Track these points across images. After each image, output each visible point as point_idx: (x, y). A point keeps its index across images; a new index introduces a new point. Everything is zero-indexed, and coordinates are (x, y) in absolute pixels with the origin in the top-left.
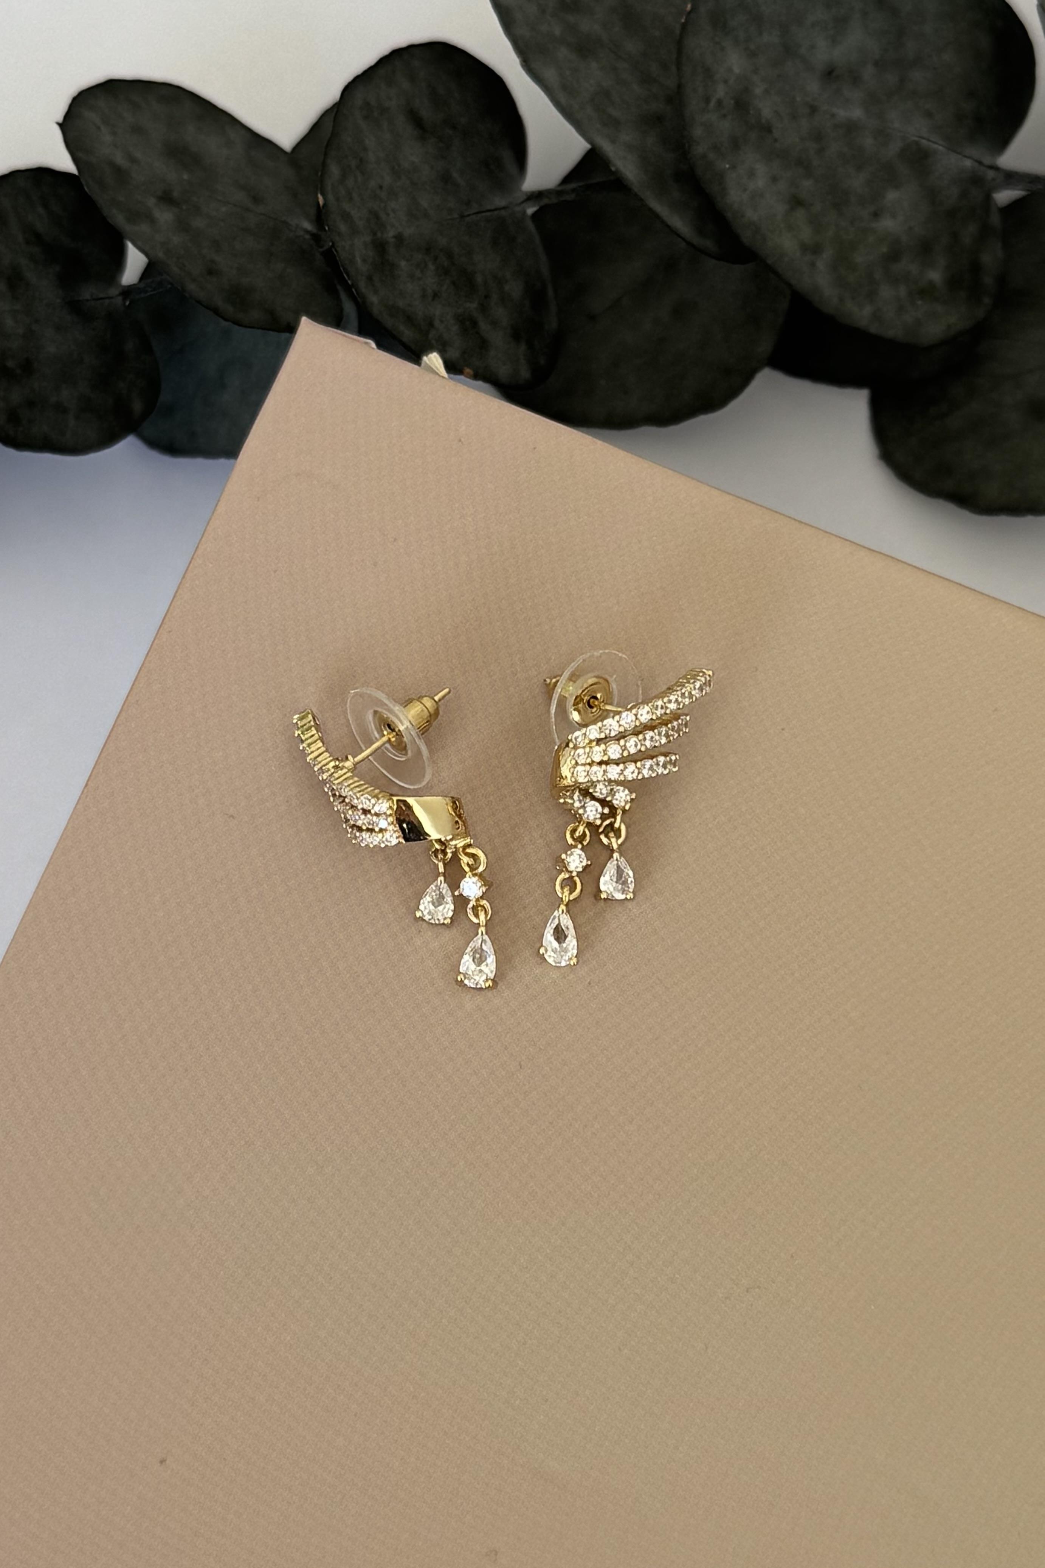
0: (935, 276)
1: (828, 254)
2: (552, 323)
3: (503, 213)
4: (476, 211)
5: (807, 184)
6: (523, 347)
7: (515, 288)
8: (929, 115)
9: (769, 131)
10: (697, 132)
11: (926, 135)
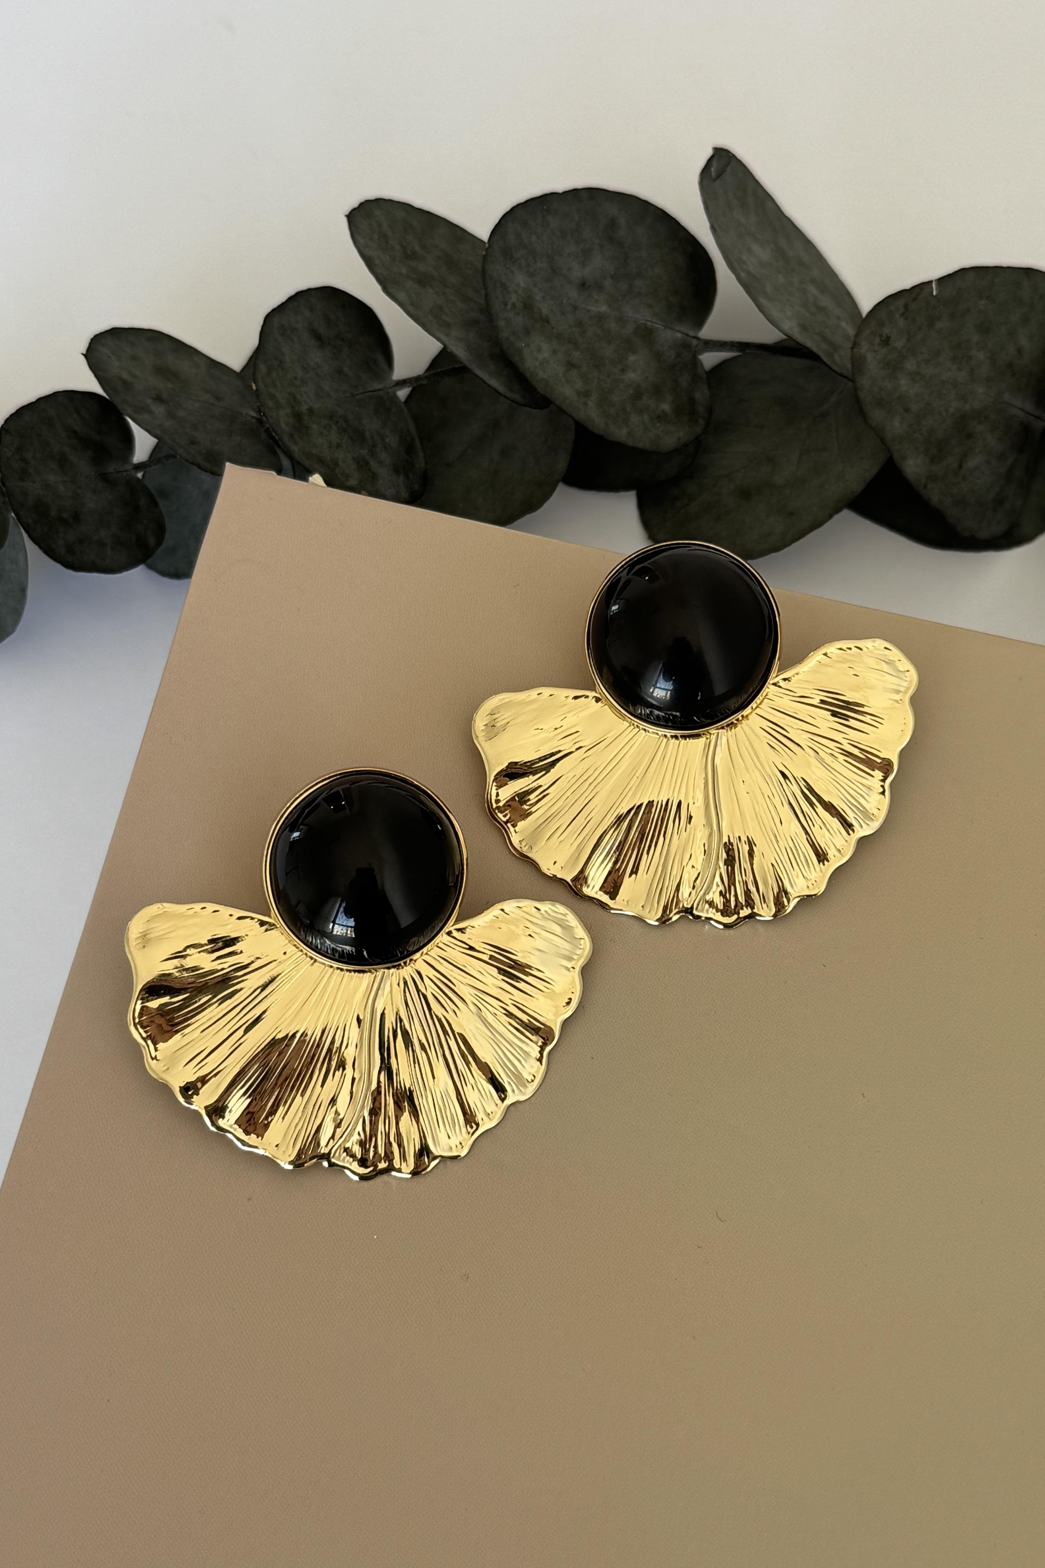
0: (666, 407)
1: (594, 397)
2: (420, 462)
3: (380, 393)
4: (362, 392)
5: (577, 354)
6: (402, 477)
7: (393, 440)
8: (650, 306)
9: (548, 322)
10: (501, 323)
11: (650, 319)
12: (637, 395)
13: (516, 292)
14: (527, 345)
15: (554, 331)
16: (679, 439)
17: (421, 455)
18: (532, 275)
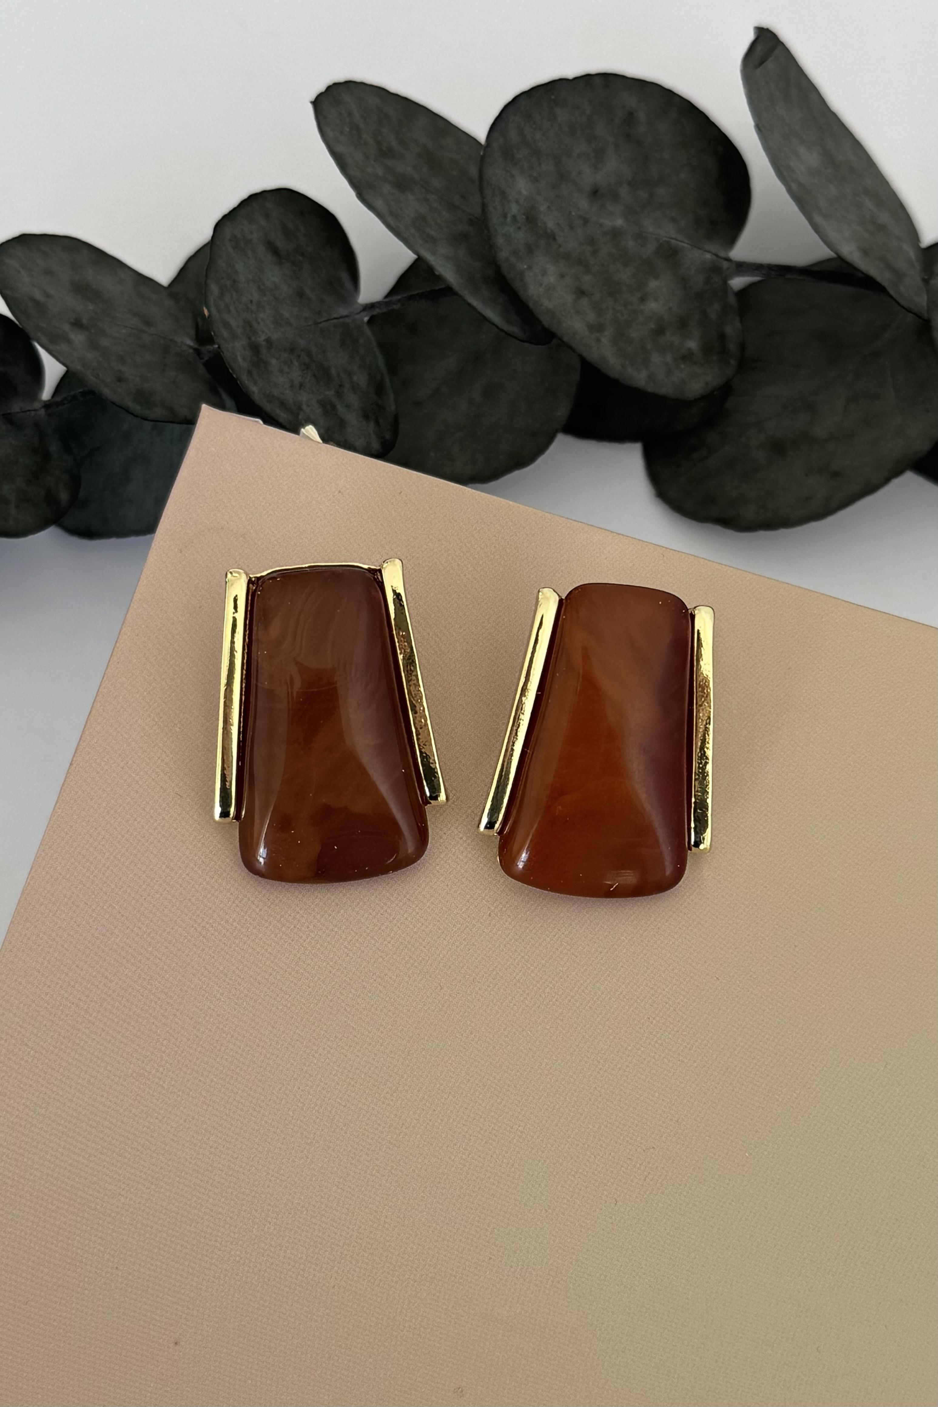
1: (609, 332)
4: (326, 319)
5: (587, 278)
7: (361, 379)
8: (674, 220)
9: (554, 239)
10: (500, 241)
11: (674, 236)
12: (659, 331)
13: (517, 202)
14: (530, 268)
15: (561, 249)
16: (707, 384)
17: (392, 396)
18: (535, 180)
